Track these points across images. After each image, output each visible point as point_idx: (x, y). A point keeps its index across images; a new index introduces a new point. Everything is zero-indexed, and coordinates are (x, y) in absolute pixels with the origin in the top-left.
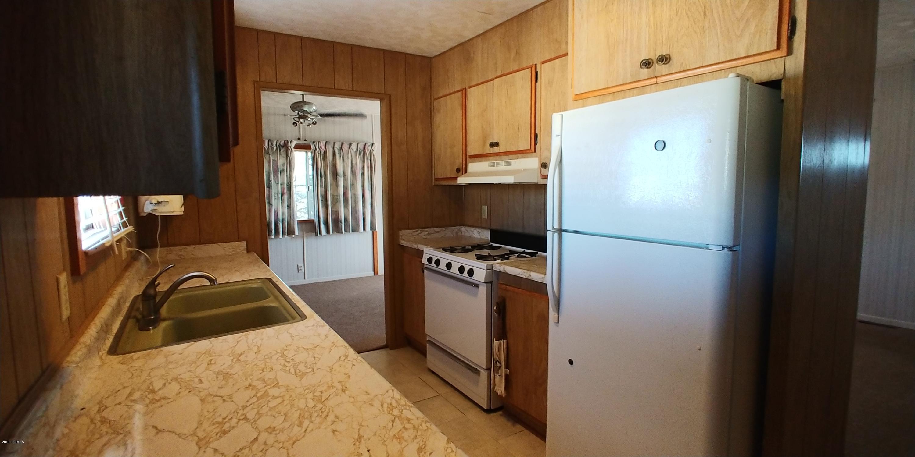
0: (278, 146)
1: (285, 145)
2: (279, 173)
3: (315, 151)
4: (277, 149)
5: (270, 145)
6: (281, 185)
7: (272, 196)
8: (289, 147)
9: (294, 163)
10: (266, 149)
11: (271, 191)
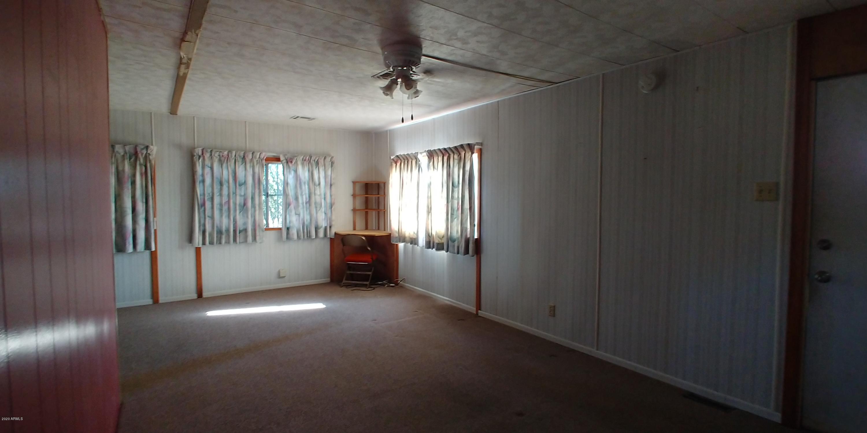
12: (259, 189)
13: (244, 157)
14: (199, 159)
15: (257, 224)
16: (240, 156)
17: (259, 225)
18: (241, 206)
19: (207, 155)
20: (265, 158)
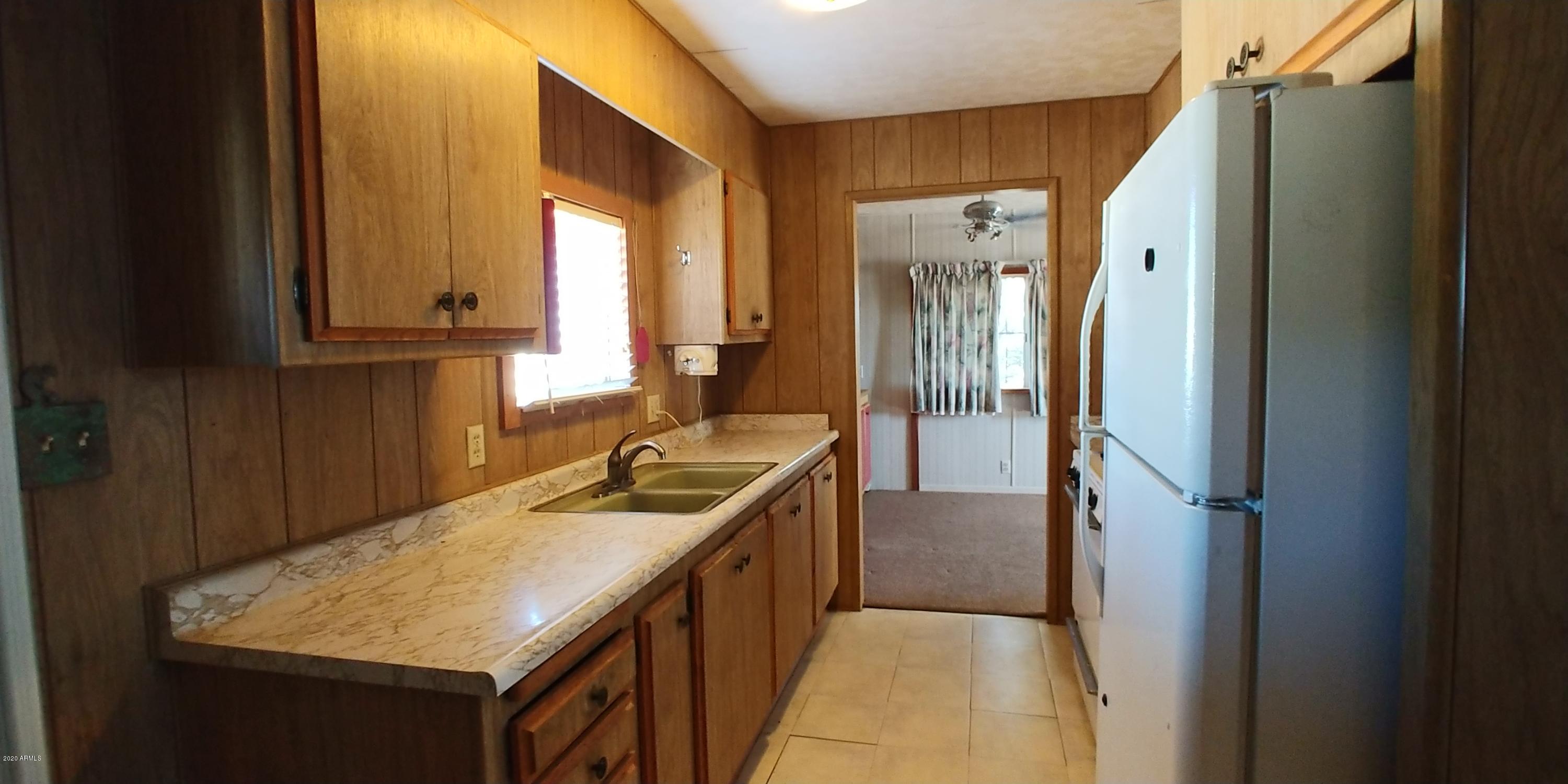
0: (976, 272)
1: (987, 270)
2: (976, 313)
3: (1035, 275)
4: (974, 277)
5: (964, 271)
6: (979, 332)
7: (964, 350)
8: (993, 273)
9: (1000, 295)
10: (959, 277)
11: (962, 341)
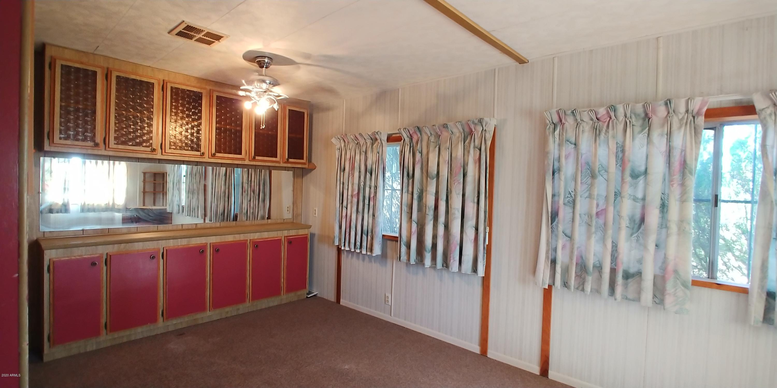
12: (683, 185)
13: (646, 115)
14: (554, 130)
15: (670, 267)
16: (637, 115)
17: (676, 272)
18: (634, 221)
19: (569, 122)
20: (705, 109)
